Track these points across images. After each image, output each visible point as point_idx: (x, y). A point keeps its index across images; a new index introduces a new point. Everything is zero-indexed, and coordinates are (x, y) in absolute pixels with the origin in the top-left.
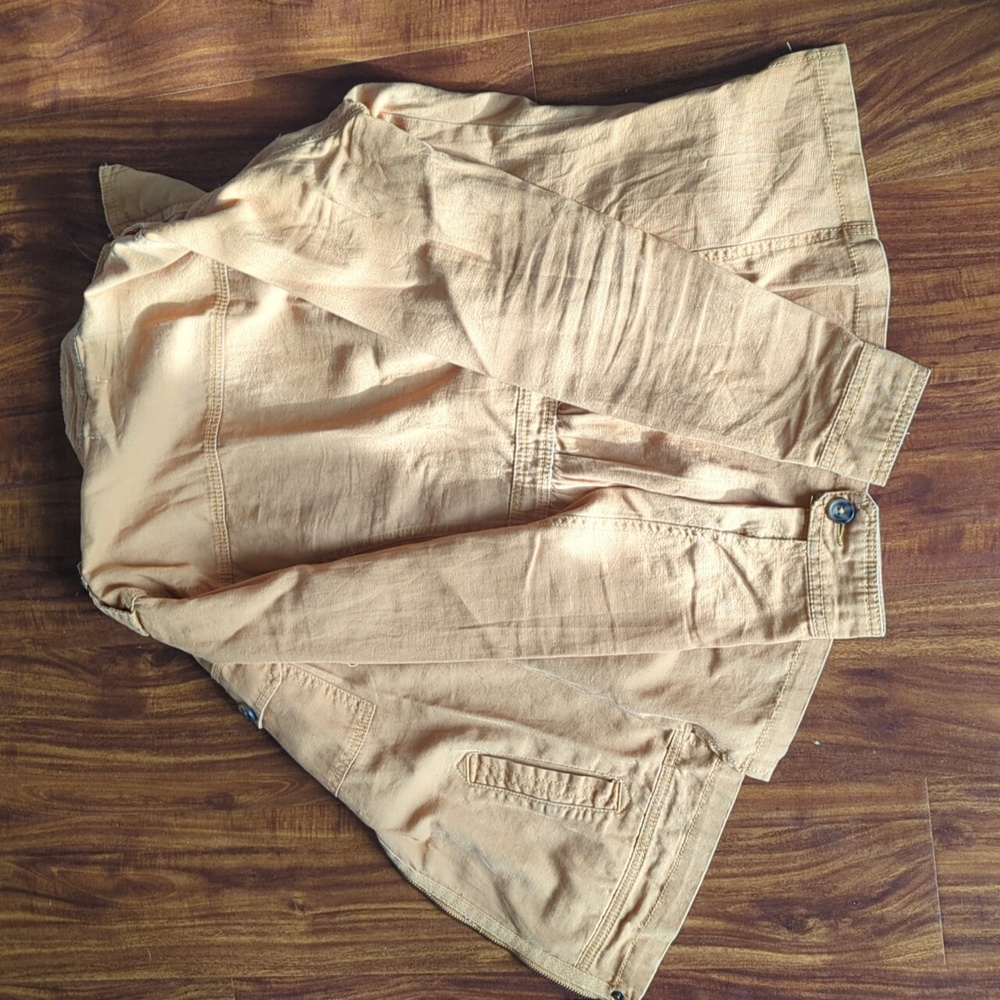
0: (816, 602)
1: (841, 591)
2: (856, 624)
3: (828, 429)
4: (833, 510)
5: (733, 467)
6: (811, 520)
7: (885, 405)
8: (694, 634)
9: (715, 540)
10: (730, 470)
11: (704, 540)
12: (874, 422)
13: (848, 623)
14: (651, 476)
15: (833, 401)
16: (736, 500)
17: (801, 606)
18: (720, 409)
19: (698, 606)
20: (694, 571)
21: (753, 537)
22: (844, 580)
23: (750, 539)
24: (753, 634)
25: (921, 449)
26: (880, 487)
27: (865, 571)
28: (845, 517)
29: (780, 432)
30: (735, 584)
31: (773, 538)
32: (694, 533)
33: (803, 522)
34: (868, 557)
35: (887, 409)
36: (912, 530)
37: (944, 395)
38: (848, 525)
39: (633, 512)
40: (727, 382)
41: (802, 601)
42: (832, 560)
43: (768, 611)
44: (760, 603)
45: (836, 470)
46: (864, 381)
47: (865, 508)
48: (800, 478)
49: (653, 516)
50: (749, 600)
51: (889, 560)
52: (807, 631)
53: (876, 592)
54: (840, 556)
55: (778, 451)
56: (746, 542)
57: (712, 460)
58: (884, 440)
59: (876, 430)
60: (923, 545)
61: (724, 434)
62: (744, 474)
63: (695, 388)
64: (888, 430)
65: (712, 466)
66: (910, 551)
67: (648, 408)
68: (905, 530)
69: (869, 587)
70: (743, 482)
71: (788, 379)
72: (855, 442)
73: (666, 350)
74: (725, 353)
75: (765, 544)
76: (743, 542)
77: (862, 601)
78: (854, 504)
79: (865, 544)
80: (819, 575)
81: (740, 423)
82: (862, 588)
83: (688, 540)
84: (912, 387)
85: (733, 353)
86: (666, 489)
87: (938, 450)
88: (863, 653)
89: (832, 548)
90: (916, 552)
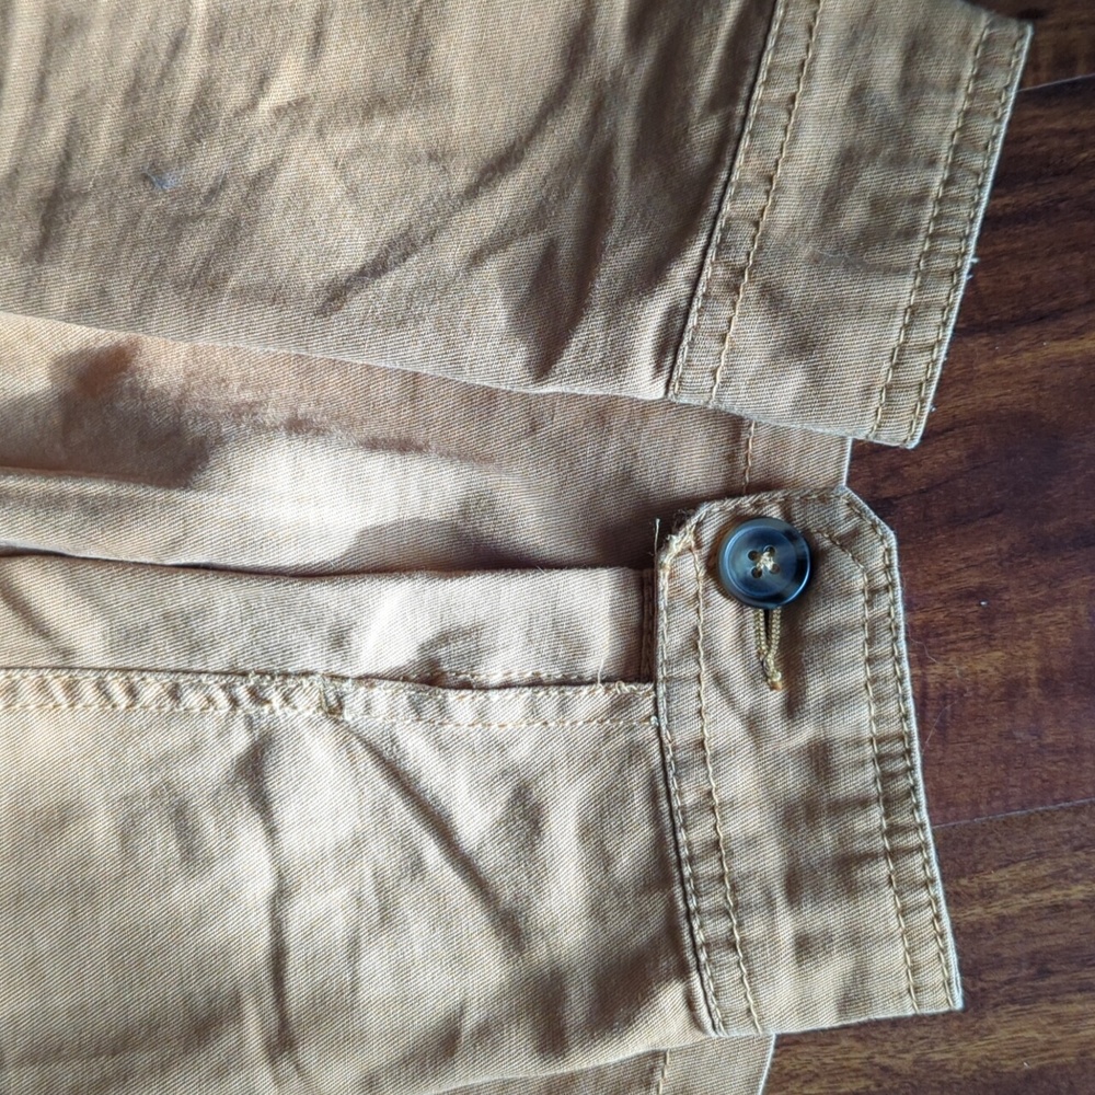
0: (706, 904)
1: (792, 854)
2: (860, 974)
3: (694, 253)
4: (737, 564)
5: (373, 445)
6: (663, 603)
7: (889, 150)
8: (286, 1066)
9: (334, 711)
10: (361, 454)
11: (296, 714)
12: (855, 215)
13: (830, 975)
14: (82, 499)
15: (699, 157)
16: (393, 557)
17: (655, 923)
18: (303, 224)
19: (294, 962)
20: (272, 832)
21: (466, 685)
22: (798, 815)
23: (452, 695)
24: (496, 1045)
25: (1017, 322)
26: (900, 452)
27: (871, 771)
28: (779, 584)
29: (524, 288)
30: (417, 866)
31: (536, 683)
32: (257, 697)
33: (634, 619)
34: (877, 719)
35: (899, 161)
36: (1012, 613)
37: (1076, 122)
38: (795, 613)
39: (40, 644)
40: (321, 133)
41: (655, 906)
42: (748, 745)
43: (540, 953)
44: (511, 926)
45: (737, 401)
46: (804, 70)
47: (849, 541)
48: (610, 466)
49: (113, 648)
50: (472, 918)
51: (942, 729)
52: (683, 1014)
53: (920, 848)
54: (775, 724)
55: (518, 358)
56: (442, 708)
57: (297, 426)
58: (901, 271)
59: (869, 238)
60: (1056, 664)
61: (322, 312)
62: (415, 466)
63: (210, 162)
64: (909, 234)
65: (298, 443)
66: (1012, 689)
67: (45, 246)
68: (987, 617)
69: (892, 831)
70: (414, 495)
71: (534, 107)
72: (797, 283)
73: (97, 36)
74: (304, 30)
75: (509, 709)
76: (430, 709)
77: (876, 886)
78: (807, 534)
79: (860, 674)
80: (708, 804)
81: (376, 269)
82: (869, 835)
83: (239, 726)
84: (977, 77)
85: (334, 28)
86: (136, 542)
87: (1075, 322)
88: (885, 1069)
89: (745, 700)
90: (1034, 691)
